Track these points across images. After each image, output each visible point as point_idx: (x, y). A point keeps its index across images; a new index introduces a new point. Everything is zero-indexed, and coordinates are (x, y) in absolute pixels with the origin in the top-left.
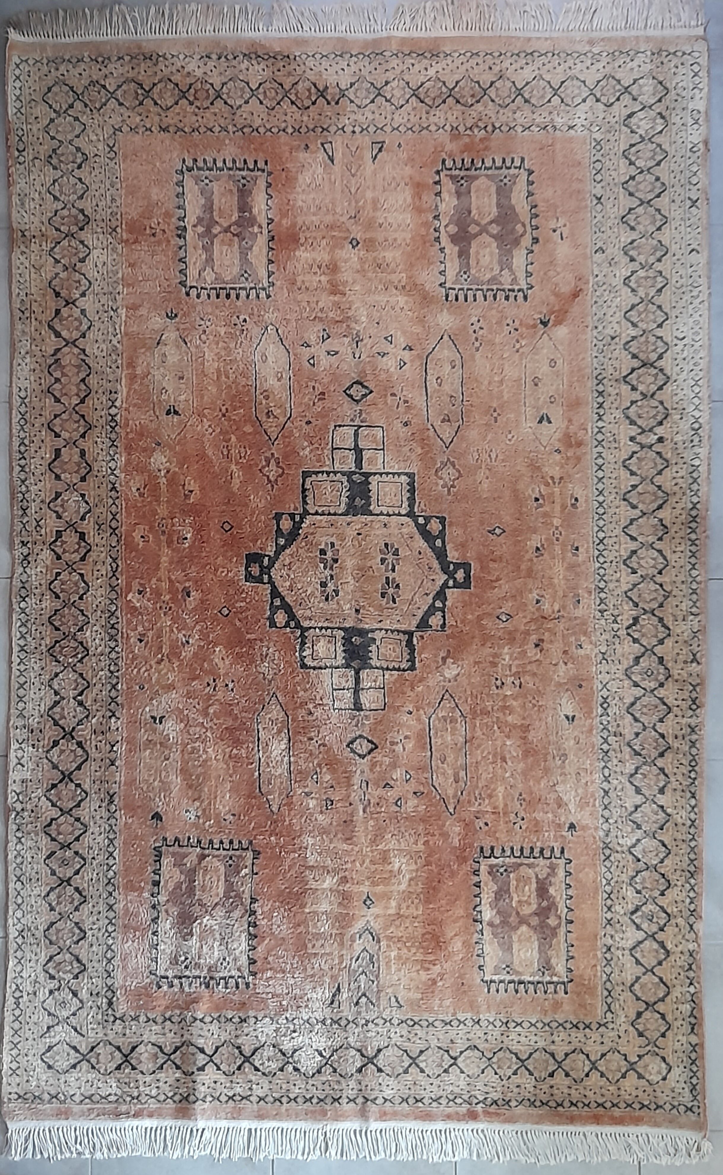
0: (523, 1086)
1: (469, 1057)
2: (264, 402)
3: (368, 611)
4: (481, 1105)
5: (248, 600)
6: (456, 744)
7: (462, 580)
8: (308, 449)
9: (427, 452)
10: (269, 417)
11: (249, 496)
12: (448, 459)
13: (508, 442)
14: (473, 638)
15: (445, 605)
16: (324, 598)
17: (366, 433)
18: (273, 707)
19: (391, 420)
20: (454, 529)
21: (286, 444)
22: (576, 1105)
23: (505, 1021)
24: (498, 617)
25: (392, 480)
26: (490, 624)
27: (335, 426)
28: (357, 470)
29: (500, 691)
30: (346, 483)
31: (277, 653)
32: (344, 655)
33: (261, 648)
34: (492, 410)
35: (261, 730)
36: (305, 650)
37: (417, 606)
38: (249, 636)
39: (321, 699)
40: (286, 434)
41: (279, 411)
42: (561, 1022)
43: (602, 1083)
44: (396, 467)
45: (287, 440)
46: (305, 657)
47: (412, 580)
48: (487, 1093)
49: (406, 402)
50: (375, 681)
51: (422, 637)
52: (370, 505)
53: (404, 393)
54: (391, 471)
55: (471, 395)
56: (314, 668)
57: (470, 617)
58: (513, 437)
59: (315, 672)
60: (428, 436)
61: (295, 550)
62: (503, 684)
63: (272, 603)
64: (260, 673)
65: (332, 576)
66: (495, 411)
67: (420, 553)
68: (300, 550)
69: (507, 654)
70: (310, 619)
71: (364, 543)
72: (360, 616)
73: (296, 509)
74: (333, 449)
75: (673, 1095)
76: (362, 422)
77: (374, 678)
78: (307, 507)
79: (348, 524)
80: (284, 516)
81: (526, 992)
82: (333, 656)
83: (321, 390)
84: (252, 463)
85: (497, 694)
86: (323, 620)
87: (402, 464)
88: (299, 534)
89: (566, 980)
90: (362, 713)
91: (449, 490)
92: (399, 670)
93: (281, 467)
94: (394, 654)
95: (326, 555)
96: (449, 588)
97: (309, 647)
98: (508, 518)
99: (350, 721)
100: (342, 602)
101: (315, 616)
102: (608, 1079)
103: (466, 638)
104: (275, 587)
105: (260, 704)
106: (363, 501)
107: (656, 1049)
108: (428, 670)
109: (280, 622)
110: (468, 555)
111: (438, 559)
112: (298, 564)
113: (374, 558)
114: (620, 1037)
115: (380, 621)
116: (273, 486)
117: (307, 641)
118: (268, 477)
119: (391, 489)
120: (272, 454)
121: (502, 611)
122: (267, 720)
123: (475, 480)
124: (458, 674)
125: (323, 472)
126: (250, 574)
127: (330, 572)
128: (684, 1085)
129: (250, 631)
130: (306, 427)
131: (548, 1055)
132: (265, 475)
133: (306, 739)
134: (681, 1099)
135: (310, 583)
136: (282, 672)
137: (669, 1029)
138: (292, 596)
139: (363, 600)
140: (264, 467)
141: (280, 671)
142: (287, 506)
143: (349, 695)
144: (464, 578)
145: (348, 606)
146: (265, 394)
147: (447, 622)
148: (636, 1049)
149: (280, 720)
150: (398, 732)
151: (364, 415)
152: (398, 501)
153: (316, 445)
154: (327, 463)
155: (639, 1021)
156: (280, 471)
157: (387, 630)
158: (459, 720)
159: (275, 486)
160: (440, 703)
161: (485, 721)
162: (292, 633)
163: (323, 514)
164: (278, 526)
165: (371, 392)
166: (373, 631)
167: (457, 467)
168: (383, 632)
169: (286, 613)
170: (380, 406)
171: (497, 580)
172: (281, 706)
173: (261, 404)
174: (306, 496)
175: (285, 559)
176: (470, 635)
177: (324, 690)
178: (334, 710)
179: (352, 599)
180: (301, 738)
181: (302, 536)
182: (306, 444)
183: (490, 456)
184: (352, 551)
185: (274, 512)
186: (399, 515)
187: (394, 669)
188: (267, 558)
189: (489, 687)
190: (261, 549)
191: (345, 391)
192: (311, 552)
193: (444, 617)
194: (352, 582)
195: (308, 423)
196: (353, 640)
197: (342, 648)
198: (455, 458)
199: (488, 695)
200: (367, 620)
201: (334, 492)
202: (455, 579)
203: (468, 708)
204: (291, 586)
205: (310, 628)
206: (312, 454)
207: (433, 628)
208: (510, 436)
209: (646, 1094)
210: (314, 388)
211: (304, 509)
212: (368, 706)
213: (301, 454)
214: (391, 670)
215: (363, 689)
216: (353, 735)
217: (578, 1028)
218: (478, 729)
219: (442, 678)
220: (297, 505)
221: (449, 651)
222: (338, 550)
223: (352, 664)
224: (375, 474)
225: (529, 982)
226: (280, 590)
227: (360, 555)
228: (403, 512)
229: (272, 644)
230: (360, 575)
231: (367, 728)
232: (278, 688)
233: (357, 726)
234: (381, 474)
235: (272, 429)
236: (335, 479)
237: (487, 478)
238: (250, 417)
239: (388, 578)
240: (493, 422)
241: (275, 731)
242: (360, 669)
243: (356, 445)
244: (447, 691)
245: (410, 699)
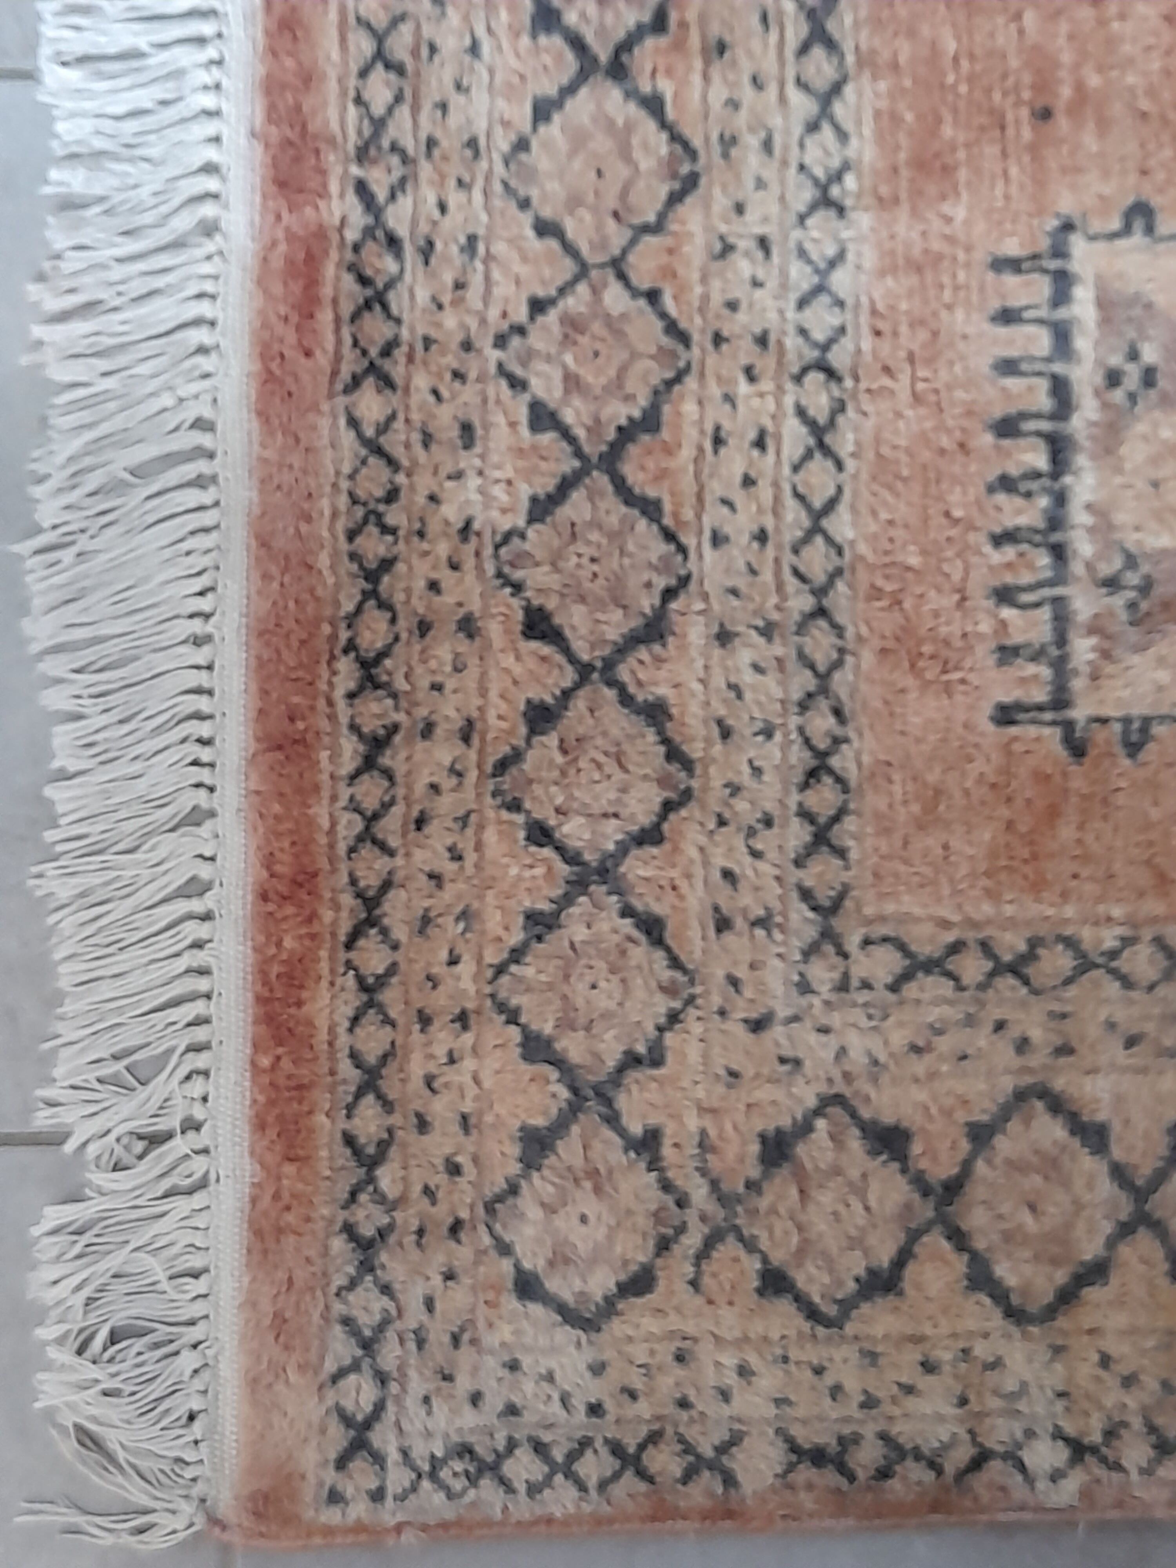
0: (468, 461)
1: (625, 154)
4: (358, 218)
22: (369, 764)
23: (838, 358)
42: (841, 681)
43: (493, 922)
48: (427, 250)
75: (438, 1335)
81: (1006, 484)
89: (1079, 713)
102: (517, 955)
107: (692, 1240)
114: (758, 1025)
128: (494, 1402)
131: (648, 603)
134: (417, 1385)
137: (813, 1314)
148: (693, 1122)
155: (855, 1143)
209: (440, 1179)
217: (812, 775)
225: (1061, 499)
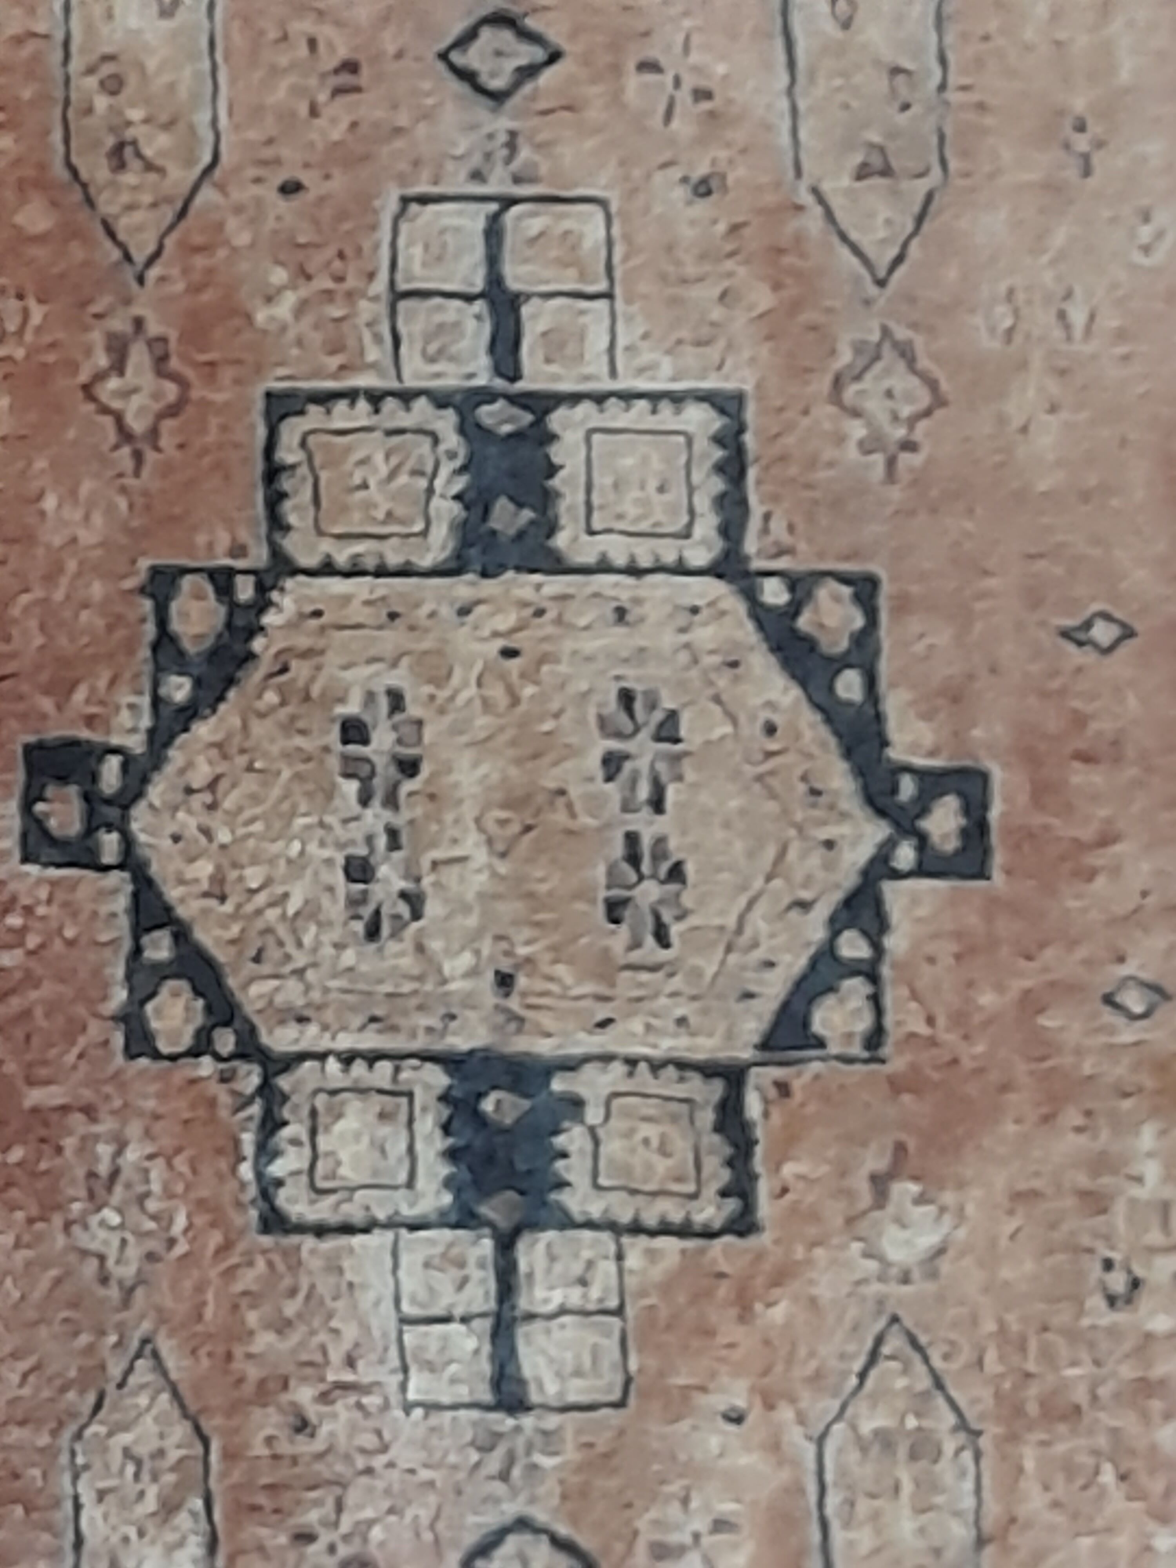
2: (101, 103)
3: (550, 979)
5: (32, 941)
6: (937, 1552)
7: (951, 845)
8: (290, 299)
9: (795, 307)
10: (120, 166)
11: (40, 496)
12: (886, 332)
13: (1138, 258)
14: (1005, 1087)
15: (878, 949)
16: (359, 927)
17: (535, 225)
18: (143, 1400)
19: (637, 173)
20: (914, 624)
21: (196, 277)
24: (1109, 1000)
25: (651, 422)
26: (1077, 1026)
27: (405, 201)
28: (500, 384)
29: (1120, 1317)
30: (452, 440)
31: (157, 1172)
32: (445, 1170)
33: (87, 1143)
34: (1068, 124)
35: (87, 1498)
36: (276, 1154)
37: (759, 954)
38: (35, 1096)
39: (350, 1362)
40: (198, 239)
41: (163, 140)
44: (667, 366)
45: (200, 261)
46: (279, 1183)
47: (739, 846)
49: (702, 94)
50: (583, 1282)
51: (783, 1088)
52: (552, 529)
53: (695, 58)
54: (643, 385)
55: (979, 63)
56: (320, 1231)
57: (987, 999)
58: (1160, 235)
59: (330, 1244)
60: (799, 239)
61: (237, 722)
62: (1135, 1284)
63: (137, 951)
64: (84, 1253)
65: (393, 834)
66: (1081, 127)
67: (771, 729)
68: (258, 728)
69: (1150, 1155)
70: (302, 1020)
71: (529, 690)
72: (514, 1003)
73: (237, 550)
74: (397, 296)
76: (517, 180)
77: (577, 1269)
78: (291, 544)
79: (464, 611)
80: (187, 582)
82: (402, 1177)
83: (343, 53)
84: (51, 358)
85: (1113, 1332)
86: (357, 1021)
87: (690, 356)
88: (251, 656)
90: (528, 1421)
91: (891, 463)
92: (684, 1231)
93: (175, 377)
94: (662, 1165)
95: (365, 742)
96: (897, 875)
97: (295, 1142)
98: (1141, 574)
99: (474, 1456)
100: (435, 945)
101: (319, 1008)
103: (972, 1089)
104: (149, 882)
105: (82, 1392)
106: (527, 514)
108: (812, 1231)
109: (174, 1036)
110: (977, 733)
111: (848, 753)
112: (250, 784)
113: (572, 752)
115: (604, 1024)
116: (138, 457)
117: (286, 1113)
118: (119, 418)
119: (645, 460)
120: (139, 323)
121: (1125, 970)
122: (116, 1458)
123: (1002, 420)
124: (941, 1251)
125: (351, 395)
126: (45, 833)
127: (387, 815)
129: (43, 1072)
130: (282, 205)
132: (105, 410)
133: (283, 1539)
135: (297, 865)
136: (181, 1248)
138: (225, 922)
139: (527, 933)
140: (100, 377)
141: (171, 1242)
142: (201, 539)
143: (471, 1344)
144: (964, 833)
145: (466, 959)
146: (107, 69)
147: (889, 1021)
149: (174, 1455)
150: (685, 1501)
151: (525, 153)
152: (672, 510)
153: (325, 283)
154: (373, 354)
156: (171, 390)
157: (632, 1062)
158: (949, 1446)
159: (150, 456)
160: (863, 1376)
161: (1060, 1448)
162: (225, 1079)
163: (354, 572)
164: (162, 622)
165: (554, 57)
166: (571, 1065)
167: (923, 363)
168: (618, 1068)
169: (198, 992)
170: (594, 114)
171: (1105, 840)
172: (176, 1394)
173: (89, 110)
174: (283, 496)
175: (190, 765)
176: (994, 1077)
177: (365, 1328)
178: (408, 1408)
179: (478, 934)
180: (264, 1532)
181: (265, 666)
182: (279, 276)
183: (1062, 315)
184: (482, 723)
185: (144, 564)
186: (681, 569)
187: (665, 1229)
188: (113, 763)
189: (1078, 1302)
190: (90, 721)
191: (443, 56)
192: (302, 732)
193: (876, 1001)
194: (481, 856)
195: (290, 189)
196: (488, 1105)
197: (441, 1143)
198: (914, 326)
199: (1073, 1335)
200: (547, 1021)
201: (403, 479)
202: (922, 841)
203: (986, 1394)
204: (218, 879)
205: (303, 1057)
206: (308, 320)
207: (834, 1049)
208: (1145, 233)
210: (312, 43)
211: (277, 553)
212: (552, 1388)
213: (261, 316)
214: (653, 1233)
215: (531, 1317)
216: (491, 1519)
218: (1031, 1487)
219: (872, 1265)
220: (244, 535)
221: (900, 1148)
222: (419, 723)
223: (485, 1210)
224: (575, 398)
226: (173, 893)
227: (513, 743)
228: (699, 557)
229: (134, 1129)
230: (515, 828)
231: (550, 1488)
232: (162, 1317)
233: (504, 1476)
234: (600, 399)
235: (138, 217)
236: (405, 420)
237: (1053, 409)
238: (42, 167)
239: (632, 839)
240: (1072, 173)
241: (150, 1503)
242: (516, 1232)
243: (495, 279)
244: (895, 1319)
245: (736, 1355)
